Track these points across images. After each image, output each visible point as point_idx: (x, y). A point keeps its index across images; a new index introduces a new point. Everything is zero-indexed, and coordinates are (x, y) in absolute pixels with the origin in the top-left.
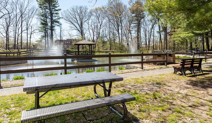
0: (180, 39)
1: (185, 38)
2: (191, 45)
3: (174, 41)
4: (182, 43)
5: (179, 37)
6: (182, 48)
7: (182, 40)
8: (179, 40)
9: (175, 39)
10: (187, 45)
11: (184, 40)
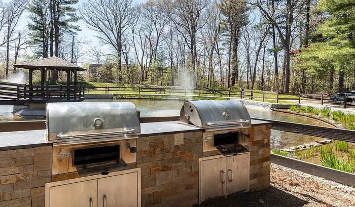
0: (317, 65)
1: (329, 63)
2: (342, 81)
3: (303, 70)
4: (321, 75)
5: (315, 58)
6: (320, 86)
7: (322, 67)
8: (315, 68)
9: (304, 65)
10: (332, 80)
11: (327, 68)
